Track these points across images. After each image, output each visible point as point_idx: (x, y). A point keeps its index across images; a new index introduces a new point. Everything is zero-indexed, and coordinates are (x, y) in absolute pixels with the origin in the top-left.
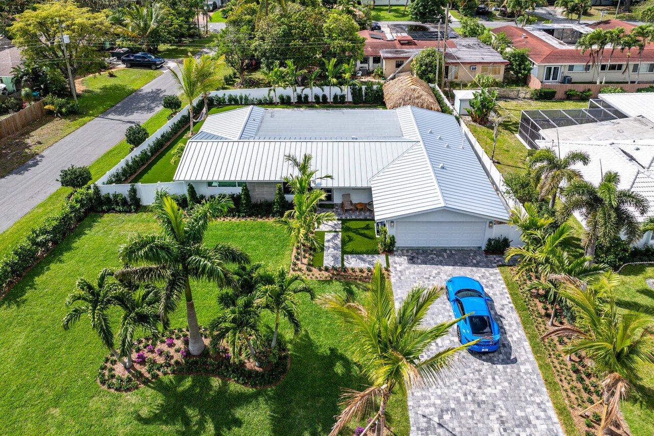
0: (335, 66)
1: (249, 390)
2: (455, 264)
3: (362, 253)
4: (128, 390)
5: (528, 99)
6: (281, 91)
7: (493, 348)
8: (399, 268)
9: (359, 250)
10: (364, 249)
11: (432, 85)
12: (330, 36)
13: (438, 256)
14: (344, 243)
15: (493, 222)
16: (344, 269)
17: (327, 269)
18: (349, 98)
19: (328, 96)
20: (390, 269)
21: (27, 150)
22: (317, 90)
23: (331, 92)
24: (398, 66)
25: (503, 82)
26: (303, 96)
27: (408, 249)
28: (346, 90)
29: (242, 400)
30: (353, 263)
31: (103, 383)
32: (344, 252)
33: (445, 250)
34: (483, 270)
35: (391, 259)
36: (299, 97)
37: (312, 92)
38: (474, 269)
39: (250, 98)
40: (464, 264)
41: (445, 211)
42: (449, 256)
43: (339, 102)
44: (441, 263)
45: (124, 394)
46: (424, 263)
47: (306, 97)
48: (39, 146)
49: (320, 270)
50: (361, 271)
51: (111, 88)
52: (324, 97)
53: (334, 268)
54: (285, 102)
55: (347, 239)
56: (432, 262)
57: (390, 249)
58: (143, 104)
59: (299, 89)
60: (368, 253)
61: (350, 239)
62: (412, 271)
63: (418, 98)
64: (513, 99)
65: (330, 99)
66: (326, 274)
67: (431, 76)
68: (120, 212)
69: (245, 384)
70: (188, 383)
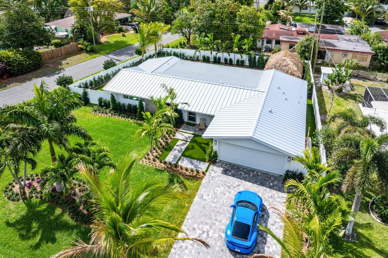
0: (240, 40)
1: (72, 222)
2: (255, 182)
3: (194, 159)
4: (13, 200)
5: (384, 82)
6: (204, 53)
7: (244, 251)
8: (213, 174)
9: (193, 156)
10: (197, 156)
11: (306, 61)
12: (240, 21)
13: (245, 173)
14: (187, 149)
15: (291, 158)
16: (176, 166)
17: (165, 163)
18: (247, 63)
19: (233, 60)
20: (207, 174)
21: (59, 66)
22: (226, 55)
23: (235, 57)
24: (291, 47)
25: (369, 68)
26: (217, 58)
27: (227, 164)
28: (245, 57)
29: (65, 227)
30: (185, 164)
32: (183, 155)
33: (253, 170)
34: (274, 192)
35: (211, 167)
36: (215, 58)
37: (223, 55)
38: (268, 189)
39: (186, 55)
40: (262, 184)
41: (250, 140)
42: (254, 176)
43: (240, 64)
44: (245, 179)
45: (10, 202)
46: (233, 176)
47: (219, 59)
48: (67, 65)
49: (161, 162)
50: (187, 170)
51: (119, 42)
52: (231, 60)
53: (170, 164)
54: (206, 60)
55: (191, 147)
56: (239, 177)
57: (213, 160)
58: (130, 52)
59: (214, 53)
60: (198, 159)
61: (193, 148)
62: (220, 179)
63: (285, 66)
64: (371, 80)
65: (235, 62)
66: (163, 165)
67: (307, 54)
69: (72, 218)
70: (44, 207)
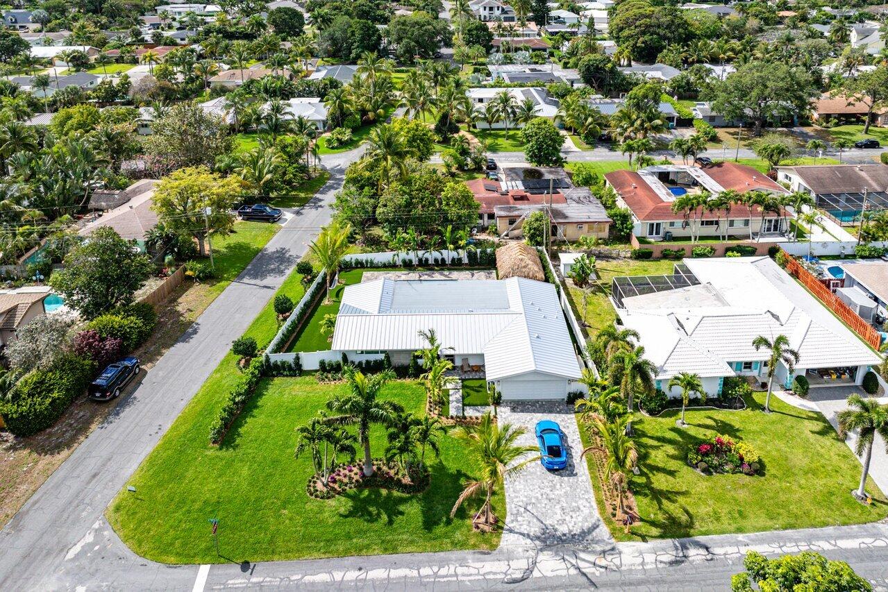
0: (453, 231)
1: (405, 495)
2: (544, 412)
3: (477, 405)
4: (328, 498)
5: (628, 258)
6: (403, 255)
7: (562, 466)
8: (504, 416)
9: (475, 403)
10: (478, 402)
11: (539, 248)
12: (448, 204)
13: (532, 406)
14: (463, 397)
15: (571, 381)
16: (465, 418)
17: (452, 418)
18: (466, 260)
19: (446, 259)
20: (498, 416)
21: (182, 318)
22: (436, 254)
23: (449, 254)
24: (512, 222)
25: (609, 239)
26: (424, 259)
27: (511, 402)
28: (463, 254)
29: (402, 501)
30: (470, 412)
31: (311, 494)
32: (464, 405)
33: (537, 401)
34: (563, 415)
35: (498, 409)
36: (420, 260)
37: (432, 255)
38: (557, 415)
39: (375, 261)
40: (551, 412)
41: (535, 373)
42: (540, 406)
43: (456, 265)
44: (534, 411)
45: (327, 500)
46: (522, 411)
47: (427, 260)
48: (191, 313)
49: (448, 418)
50: (477, 418)
51: (235, 247)
52: (443, 260)
53: (457, 417)
54: (408, 265)
55: (466, 394)
56: (528, 411)
57: (497, 401)
58: (272, 266)
59: (420, 253)
60: (481, 405)
61: (468, 395)
62: (513, 417)
63: (524, 267)
64: (614, 258)
65: (448, 262)
66: (452, 421)
67: (539, 239)
68: (287, 376)
69: (403, 492)
70: (366, 493)
